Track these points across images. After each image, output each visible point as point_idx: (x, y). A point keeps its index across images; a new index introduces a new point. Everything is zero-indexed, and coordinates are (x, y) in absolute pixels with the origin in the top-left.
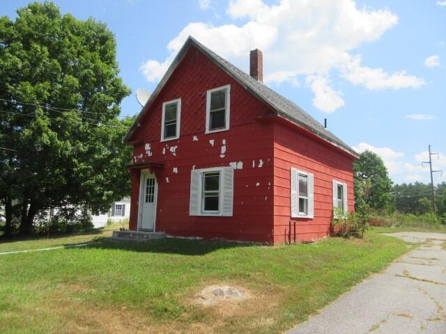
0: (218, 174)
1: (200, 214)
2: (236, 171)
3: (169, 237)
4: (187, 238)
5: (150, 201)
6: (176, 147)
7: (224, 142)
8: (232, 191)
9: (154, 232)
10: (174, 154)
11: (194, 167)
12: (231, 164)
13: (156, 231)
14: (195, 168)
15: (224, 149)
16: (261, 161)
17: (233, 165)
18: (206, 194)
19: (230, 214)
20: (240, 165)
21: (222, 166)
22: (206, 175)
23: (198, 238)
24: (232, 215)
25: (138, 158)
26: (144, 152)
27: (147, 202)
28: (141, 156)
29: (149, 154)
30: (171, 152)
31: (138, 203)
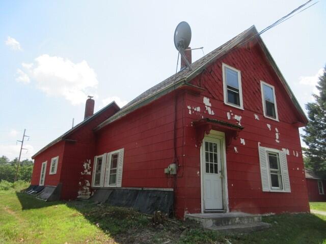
1: (271, 190)
2: (287, 156)
5: (212, 172)
6: (241, 117)
7: (276, 129)
8: (287, 171)
9: (228, 213)
10: (239, 124)
11: (259, 143)
12: (283, 149)
14: (260, 145)
15: (277, 136)
16: (297, 152)
17: (285, 151)
18: (271, 172)
20: (288, 152)
21: (278, 149)
22: (269, 154)
24: (290, 191)
25: (193, 110)
26: (203, 106)
27: (208, 172)
28: (198, 109)
29: (211, 112)
30: (236, 120)
31: (198, 173)
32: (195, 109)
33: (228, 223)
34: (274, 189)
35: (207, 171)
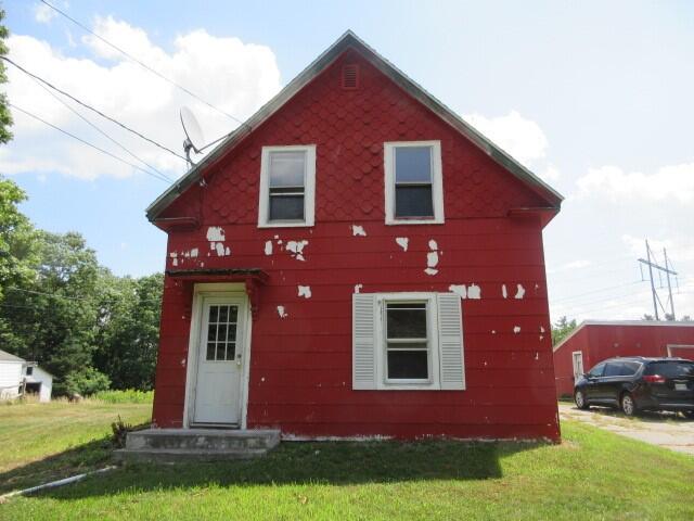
0: (423, 306)
1: (381, 387)
2: (466, 303)
3: (293, 438)
4: (348, 439)
5: (220, 357)
6: (305, 243)
7: (433, 244)
8: (459, 340)
9: (244, 430)
10: (300, 257)
11: (357, 288)
12: (452, 288)
13: (250, 426)
14: (361, 291)
15: (433, 259)
16: (519, 287)
17: (459, 291)
18: (390, 345)
19: (460, 384)
20: (475, 292)
21: (433, 291)
22: (389, 306)
23: (378, 437)
24: (464, 388)
25: (183, 257)
26: (204, 245)
27: (212, 358)
28: (195, 253)
29: (221, 251)
30: (290, 252)
31: (184, 362)
32: (187, 255)
33: (179, 444)
34: (390, 384)
35: (210, 356)
